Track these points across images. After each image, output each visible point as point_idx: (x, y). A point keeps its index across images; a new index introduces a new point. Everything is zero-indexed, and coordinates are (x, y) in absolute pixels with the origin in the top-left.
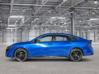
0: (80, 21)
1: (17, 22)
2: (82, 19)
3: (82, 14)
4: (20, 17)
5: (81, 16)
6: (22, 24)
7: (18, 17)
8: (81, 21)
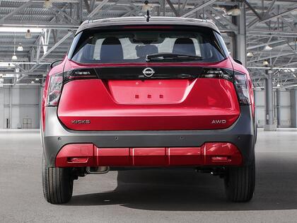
0: (268, 48)
1: (20, 49)
2: (273, 39)
3: (275, 19)
4: (32, 30)
5: (270, 28)
6: (41, 56)
7: (25, 30)
8: (269, 45)
